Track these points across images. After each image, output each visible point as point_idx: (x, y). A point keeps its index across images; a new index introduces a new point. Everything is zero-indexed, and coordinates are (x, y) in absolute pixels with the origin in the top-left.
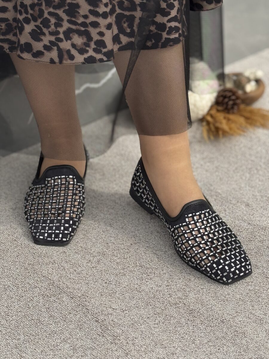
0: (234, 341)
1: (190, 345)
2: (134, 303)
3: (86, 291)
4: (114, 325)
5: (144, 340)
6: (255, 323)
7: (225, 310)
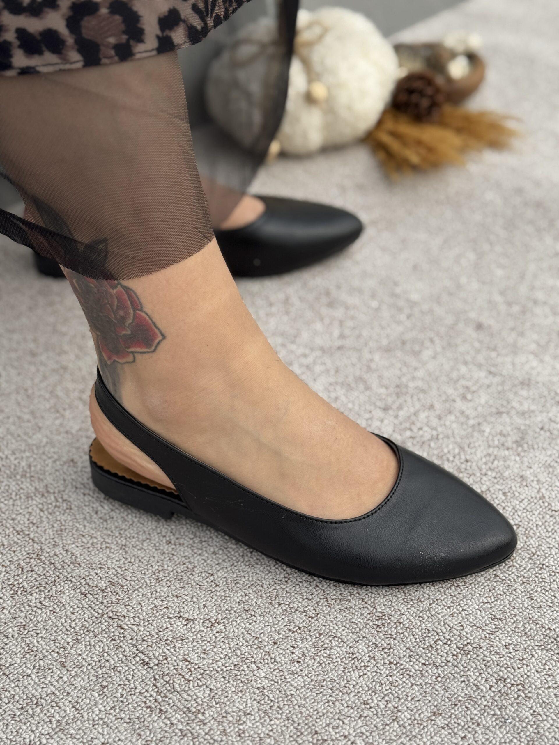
0: (499, 709)
1: (388, 728)
2: (238, 597)
3: (119, 570)
4: (190, 673)
5: (268, 720)
6: (545, 651)
7: (464, 615)
